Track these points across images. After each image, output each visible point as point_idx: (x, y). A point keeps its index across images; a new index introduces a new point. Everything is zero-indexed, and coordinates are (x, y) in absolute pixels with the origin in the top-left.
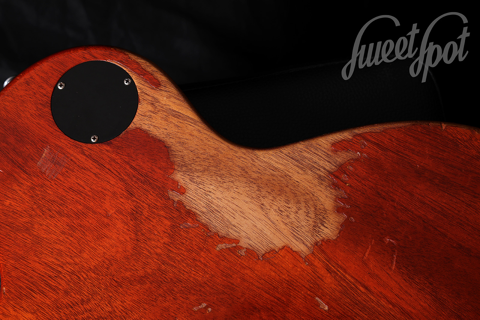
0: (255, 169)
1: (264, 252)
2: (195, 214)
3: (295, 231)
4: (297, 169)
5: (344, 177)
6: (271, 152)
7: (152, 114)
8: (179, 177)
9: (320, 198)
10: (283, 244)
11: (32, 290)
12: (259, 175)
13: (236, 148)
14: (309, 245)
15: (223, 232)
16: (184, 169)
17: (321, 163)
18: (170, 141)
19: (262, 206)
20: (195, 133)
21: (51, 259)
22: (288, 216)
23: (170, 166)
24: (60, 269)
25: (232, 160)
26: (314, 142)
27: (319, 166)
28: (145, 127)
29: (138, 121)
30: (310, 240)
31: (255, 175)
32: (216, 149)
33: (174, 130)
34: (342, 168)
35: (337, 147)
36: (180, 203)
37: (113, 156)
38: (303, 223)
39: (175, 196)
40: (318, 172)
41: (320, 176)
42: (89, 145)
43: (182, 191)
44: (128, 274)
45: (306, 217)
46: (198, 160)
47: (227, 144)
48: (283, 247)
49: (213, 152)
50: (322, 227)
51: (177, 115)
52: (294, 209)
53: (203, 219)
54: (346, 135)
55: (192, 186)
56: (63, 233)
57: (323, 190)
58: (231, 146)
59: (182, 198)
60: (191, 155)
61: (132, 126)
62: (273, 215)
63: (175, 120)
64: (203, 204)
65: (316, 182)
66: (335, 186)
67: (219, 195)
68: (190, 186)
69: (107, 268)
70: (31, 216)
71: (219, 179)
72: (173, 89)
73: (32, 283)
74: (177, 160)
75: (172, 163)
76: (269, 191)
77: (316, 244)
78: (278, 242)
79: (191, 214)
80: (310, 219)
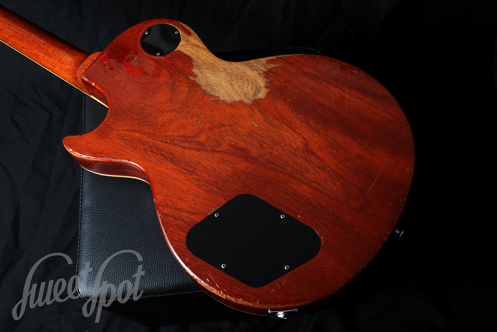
0: (230, 69)
1: (230, 102)
2: (200, 86)
3: (245, 94)
4: (250, 70)
5: (271, 74)
6: (238, 63)
7: (186, 45)
8: (195, 71)
9: (259, 82)
10: (240, 100)
11: (122, 112)
12: (232, 72)
13: (222, 61)
14: (251, 100)
15: (212, 93)
16: (198, 67)
17: (261, 68)
18: (192, 56)
19: (232, 84)
20: (205, 54)
21: (132, 101)
22: (243, 89)
23: (192, 66)
24: (135, 105)
25: (220, 65)
26: (258, 60)
27: (260, 69)
28: (182, 50)
29: (179, 48)
30: (252, 98)
31: (229, 72)
32: (213, 60)
33: (195, 52)
34: (270, 70)
35: (269, 62)
36: (194, 81)
37: (166, 61)
38: (250, 92)
39: (192, 78)
40: (259, 71)
41: (260, 73)
42: (156, 57)
43: (196, 76)
44: (166, 108)
45: (252, 89)
46: (204, 64)
47: (218, 58)
48: (239, 101)
49: (212, 61)
50: (258, 94)
51: (197, 46)
52: (246, 85)
53: (204, 88)
54: (274, 57)
55: (200, 75)
56: (139, 90)
57: (260, 79)
58: (220, 60)
59: (195, 79)
60: (202, 62)
61: (176, 49)
62: (236, 88)
63: (196, 48)
64: (204, 82)
65: (258, 75)
66: (266, 77)
67: (212, 78)
68: (199, 74)
69: (157, 106)
70: (125, 83)
71: (213, 72)
72: (196, 36)
73: (122, 110)
74: (195, 64)
75: (193, 65)
76: (236, 78)
77: (255, 100)
78: (237, 99)
79: (198, 86)
80: (253, 90)
